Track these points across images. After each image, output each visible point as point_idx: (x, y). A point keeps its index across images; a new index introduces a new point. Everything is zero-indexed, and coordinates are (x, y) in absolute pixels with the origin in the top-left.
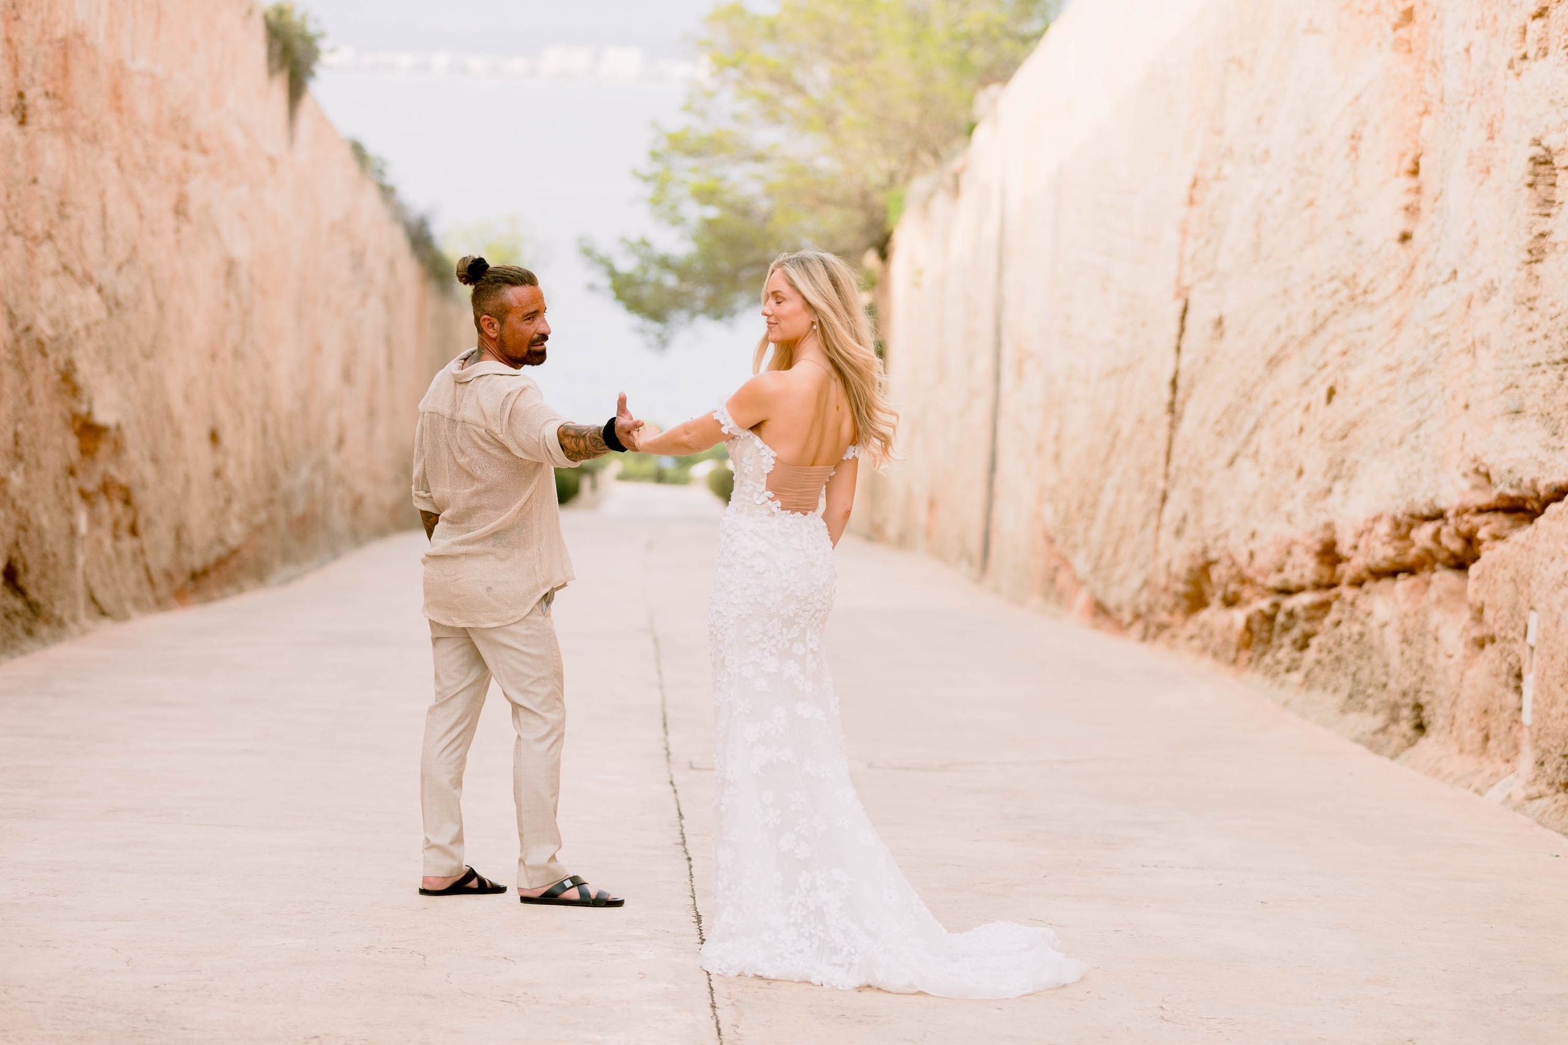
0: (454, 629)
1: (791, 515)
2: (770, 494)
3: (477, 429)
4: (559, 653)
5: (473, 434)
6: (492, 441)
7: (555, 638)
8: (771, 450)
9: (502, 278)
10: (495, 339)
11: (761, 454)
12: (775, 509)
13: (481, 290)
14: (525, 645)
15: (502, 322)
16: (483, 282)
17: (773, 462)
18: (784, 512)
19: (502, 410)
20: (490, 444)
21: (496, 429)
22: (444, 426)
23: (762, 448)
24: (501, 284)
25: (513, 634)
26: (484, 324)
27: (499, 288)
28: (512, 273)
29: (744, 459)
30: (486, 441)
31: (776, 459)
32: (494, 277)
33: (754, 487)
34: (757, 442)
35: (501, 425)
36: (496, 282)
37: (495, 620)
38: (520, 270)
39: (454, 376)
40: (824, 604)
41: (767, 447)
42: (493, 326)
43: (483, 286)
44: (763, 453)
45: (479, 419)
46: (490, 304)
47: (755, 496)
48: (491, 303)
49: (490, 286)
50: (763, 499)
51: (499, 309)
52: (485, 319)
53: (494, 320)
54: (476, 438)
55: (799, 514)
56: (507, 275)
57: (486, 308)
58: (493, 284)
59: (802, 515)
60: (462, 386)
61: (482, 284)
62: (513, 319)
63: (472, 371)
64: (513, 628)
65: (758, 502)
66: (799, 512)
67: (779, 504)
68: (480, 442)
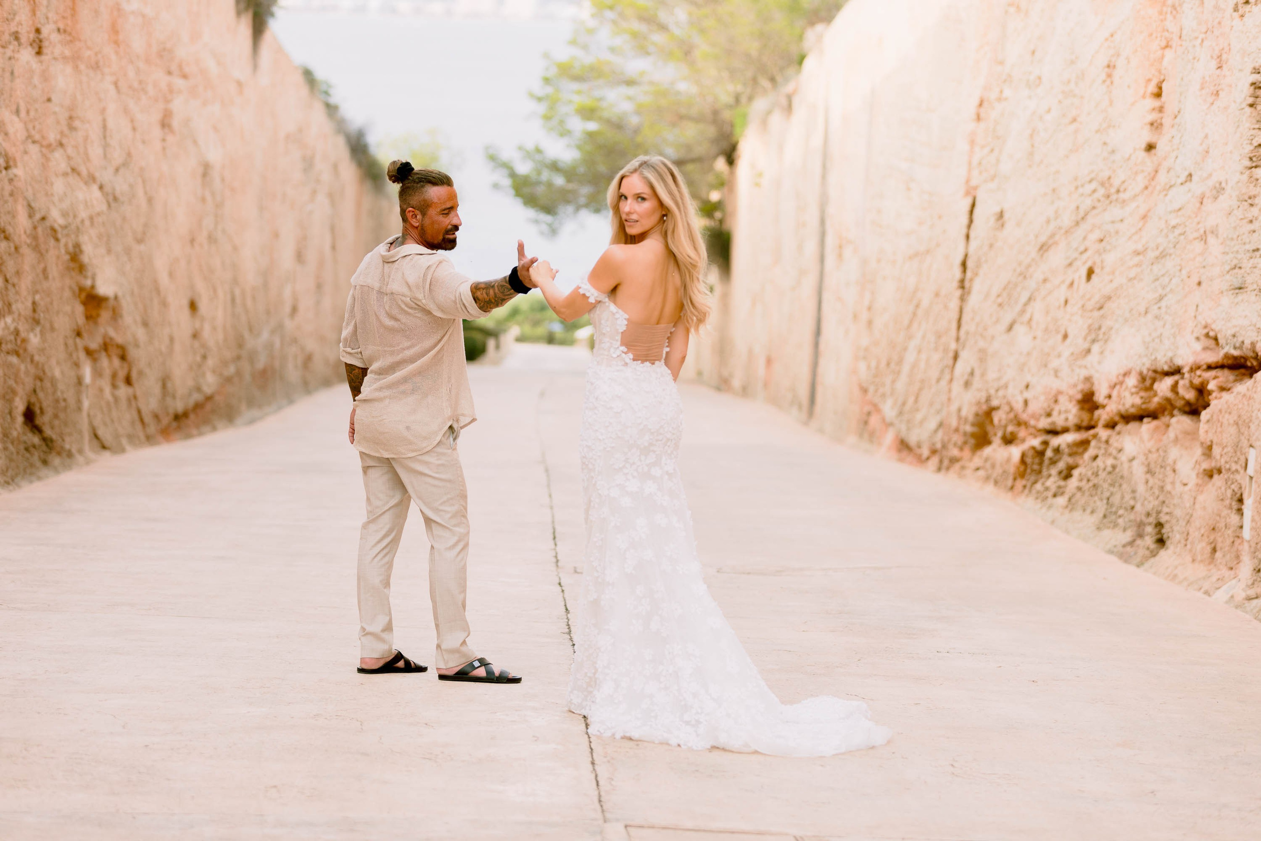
0: (380, 460)
1: (642, 365)
2: (624, 349)
3: (403, 298)
4: (463, 479)
5: (400, 303)
6: (416, 307)
7: (460, 467)
8: (623, 313)
9: (425, 179)
10: (417, 228)
11: (616, 317)
12: (628, 360)
13: (408, 187)
14: (437, 473)
15: (424, 214)
16: (410, 181)
17: (626, 323)
18: (635, 362)
19: (424, 280)
20: (415, 309)
21: (420, 296)
22: (374, 296)
23: (616, 313)
24: (425, 184)
25: (426, 463)
26: (409, 215)
27: (423, 186)
28: (434, 175)
29: (603, 322)
30: (411, 308)
31: (628, 320)
32: (418, 178)
33: (611, 343)
34: (613, 307)
35: (424, 292)
36: (421, 181)
37: (413, 451)
38: (440, 174)
39: (383, 256)
40: (673, 434)
41: (620, 311)
42: (416, 217)
43: (409, 185)
44: (617, 316)
45: (405, 290)
46: (415, 200)
47: (612, 350)
48: (416, 198)
49: (415, 185)
50: (618, 352)
51: (422, 203)
52: (410, 211)
53: (417, 212)
54: (403, 306)
55: (647, 364)
56: (430, 176)
57: (411, 203)
58: (418, 183)
59: (650, 364)
60: (390, 265)
61: (409, 183)
62: (432, 212)
63: (398, 252)
64: (426, 458)
65: (615, 356)
66: (648, 362)
67: (631, 356)
68: (406, 309)
